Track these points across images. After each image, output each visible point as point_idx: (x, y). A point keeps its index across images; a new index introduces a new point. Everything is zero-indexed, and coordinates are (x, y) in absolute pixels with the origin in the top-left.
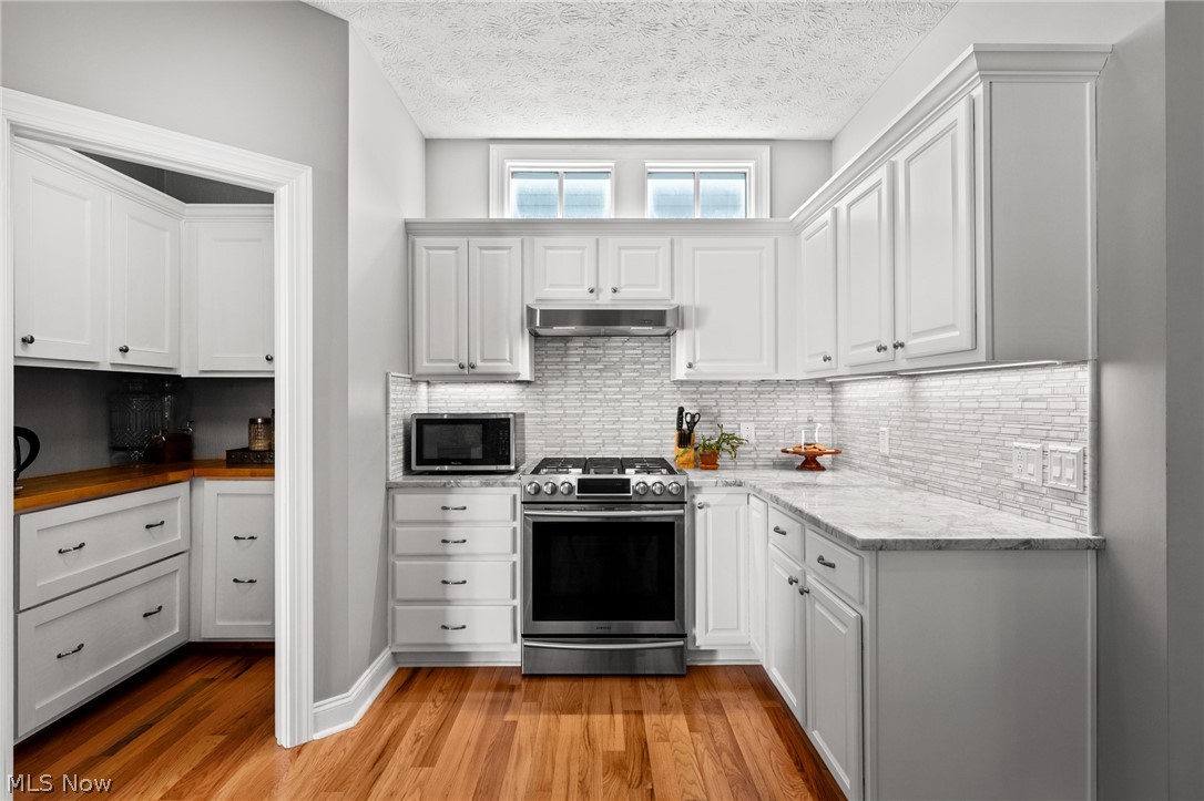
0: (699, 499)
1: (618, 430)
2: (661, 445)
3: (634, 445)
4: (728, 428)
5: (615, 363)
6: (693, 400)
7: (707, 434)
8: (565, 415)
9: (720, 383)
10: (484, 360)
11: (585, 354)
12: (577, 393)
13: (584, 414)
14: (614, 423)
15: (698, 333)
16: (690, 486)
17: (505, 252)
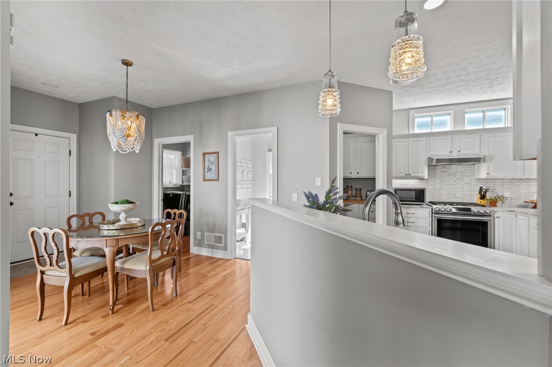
0: (496, 215)
1: (454, 194)
2: (471, 198)
3: (460, 198)
4: (500, 194)
5: (453, 173)
6: (485, 185)
7: (491, 196)
8: (435, 189)
9: (495, 179)
10: (413, 173)
11: (442, 170)
12: (439, 182)
13: (442, 189)
14: (453, 191)
15: (491, 164)
16: (494, 211)
17: (420, 142)
